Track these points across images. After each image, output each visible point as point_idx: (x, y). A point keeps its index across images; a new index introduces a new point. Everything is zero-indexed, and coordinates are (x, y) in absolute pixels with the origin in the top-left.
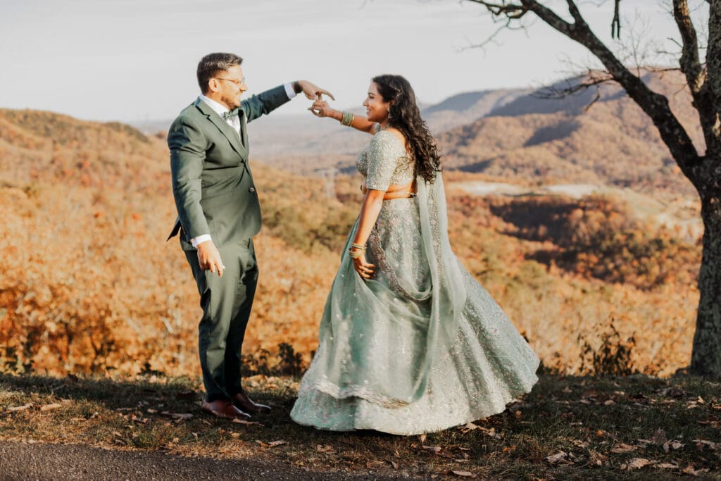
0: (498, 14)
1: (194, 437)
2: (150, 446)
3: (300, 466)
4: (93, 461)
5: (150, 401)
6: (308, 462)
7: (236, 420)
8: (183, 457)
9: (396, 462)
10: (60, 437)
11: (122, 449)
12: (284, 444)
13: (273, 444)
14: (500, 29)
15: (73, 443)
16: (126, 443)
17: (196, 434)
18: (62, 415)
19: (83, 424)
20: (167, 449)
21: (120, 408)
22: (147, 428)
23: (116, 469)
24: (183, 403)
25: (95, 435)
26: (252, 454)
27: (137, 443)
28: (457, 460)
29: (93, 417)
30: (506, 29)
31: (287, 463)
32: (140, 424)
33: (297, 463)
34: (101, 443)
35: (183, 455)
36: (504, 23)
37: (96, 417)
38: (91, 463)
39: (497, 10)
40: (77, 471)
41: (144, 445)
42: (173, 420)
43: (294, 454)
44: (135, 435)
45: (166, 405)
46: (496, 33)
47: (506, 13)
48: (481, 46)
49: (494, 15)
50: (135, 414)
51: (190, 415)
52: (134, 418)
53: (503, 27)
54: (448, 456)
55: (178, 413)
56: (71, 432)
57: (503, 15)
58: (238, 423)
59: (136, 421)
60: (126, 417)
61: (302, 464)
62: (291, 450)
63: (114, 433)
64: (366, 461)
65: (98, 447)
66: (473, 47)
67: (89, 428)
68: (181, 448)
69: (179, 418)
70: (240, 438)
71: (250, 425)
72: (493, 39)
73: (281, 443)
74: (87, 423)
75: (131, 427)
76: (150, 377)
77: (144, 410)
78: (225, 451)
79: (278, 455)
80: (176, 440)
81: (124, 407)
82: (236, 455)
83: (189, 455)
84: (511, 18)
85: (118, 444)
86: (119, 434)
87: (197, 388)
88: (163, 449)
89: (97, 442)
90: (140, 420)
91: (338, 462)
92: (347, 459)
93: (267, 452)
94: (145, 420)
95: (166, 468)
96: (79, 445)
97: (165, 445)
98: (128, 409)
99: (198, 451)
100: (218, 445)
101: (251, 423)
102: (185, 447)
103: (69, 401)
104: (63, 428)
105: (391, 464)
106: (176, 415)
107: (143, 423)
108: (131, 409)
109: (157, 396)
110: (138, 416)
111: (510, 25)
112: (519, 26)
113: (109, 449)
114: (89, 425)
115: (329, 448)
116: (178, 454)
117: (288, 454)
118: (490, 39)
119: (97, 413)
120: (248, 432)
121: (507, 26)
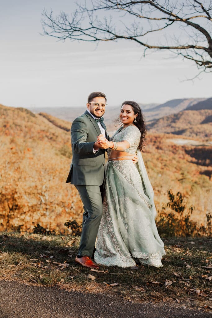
0: (201, 65)
1: (71, 279)
2: (49, 283)
3: (128, 299)
4: (21, 293)
5: (46, 254)
6: (132, 297)
7: (92, 270)
8: (67, 291)
9: (178, 299)
10: (3, 276)
11: (35, 285)
12: (118, 285)
13: (113, 285)
14: (201, 72)
15: (9, 280)
16: (37, 281)
17: (72, 277)
18: (3, 263)
19: (14, 269)
20: (58, 286)
21: (32, 258)
22: (47, 272)
23: (33, 299)
24: (63, 256)
25: (21, 276)
26: (102, 291)
27: (43, 282)
28: (210, 299)
29: (19, 264)
30: (204, 72)
31: (121, 297)
32: (43, 269)
33: (126, 297)
34: (24, 281)
35: (67, 290)
36: (203, 70)
37: (21, 264)
38: (20, 294)
39: (201, 63)
40: (13, 299)
41: (46, 283)
42: (59, 267)
43: (124, 292)
44: (41, 277)
45: (54, 257)
46: (199, 74)
47: (204, 65)
48: (192, 80)
49: (199, 66)
50: (40, 263)
51: (68, 264)
52: (40, 265)
53: (202, 71)
54: (205, 296)
55: (62, 263)
56: (8, 273)
57: (203, 66)
58: (93, 271)
59: (40, 267)
60: (35, 265)
61: (129, 298)
62: (123, 290)
63: (31, 275)
64: (163, 298)
65: (23, 283)
66: (188, 80)
67: (17, 271)
68: (66, 286)
69: (62, 266)
70: (96, 280)
71: (99, 272)
72: (197, 77)
73: (117, 285)
74: (16, 268)
75: (39, 272)
76: (43, 236)
77: (44, 259)
78: (89, 289)
79: (116, 292)
80: (62, 280)
81: (34, 258)
82: (94, 291)
83: (70, 291)
84: (206, 67)
85: (33, 282)
86: (33, 276)
87: (67, 244)
88: (56, 285)
89: (22, 280)
90: (42, 267)
91: (148, 298)
92: (153, 296)
93: (111, 290)
94: (45, 267)
95: (59, 299)
96: (13, 282)
97: (57, 283)
98: (36, 259)
99: (75, 287)
100: (85, 285)
101: (100, 271)
102: (68, 285)
103: (6, 253)
104: (4, 271)
105: (176, 300)
106: (61, 264)
107: (45, 269)
108: (37, 259)
109: (49, 250)
110: (42, 264)
111: (206, 71)
112: (209, 71)
113: (28, 285)
114: (17, 269)
115: (142, 288)
116: (64, 289)
117: (122, 292)
118: (196, 77)
119: (21, 262)
120: (99, 277)
121: (204, 71)
